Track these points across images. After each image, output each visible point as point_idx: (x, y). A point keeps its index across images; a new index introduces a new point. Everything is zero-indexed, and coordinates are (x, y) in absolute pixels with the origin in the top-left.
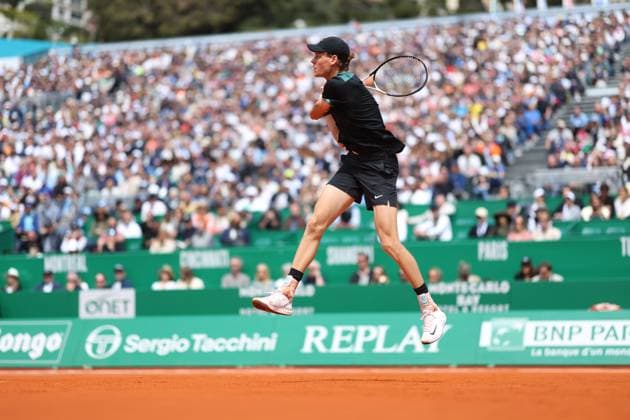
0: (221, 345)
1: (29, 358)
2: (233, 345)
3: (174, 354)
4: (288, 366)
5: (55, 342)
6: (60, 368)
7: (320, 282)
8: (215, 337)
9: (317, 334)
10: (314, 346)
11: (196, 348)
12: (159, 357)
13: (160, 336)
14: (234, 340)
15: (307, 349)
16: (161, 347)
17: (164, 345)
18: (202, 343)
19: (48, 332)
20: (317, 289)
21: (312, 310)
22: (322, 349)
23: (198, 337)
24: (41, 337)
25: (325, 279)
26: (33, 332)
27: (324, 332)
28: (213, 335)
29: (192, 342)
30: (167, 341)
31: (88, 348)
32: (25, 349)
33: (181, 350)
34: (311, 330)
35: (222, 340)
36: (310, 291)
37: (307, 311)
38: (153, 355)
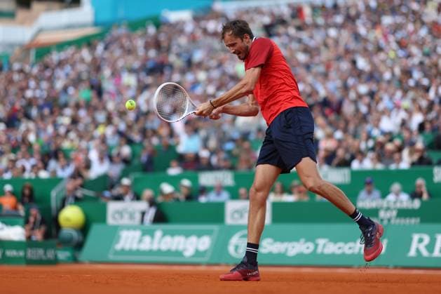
0: (340, 248)
1: (183, 256)
2: (350, 248)
3: (300, 255)
4: (396, 267)
5: (204, 243)
6: (209, 265)
7: (425, 196)
8: (335, 242)
9: (421, 241)
10: (418, 250)
11: (319, 250)
12: (289, 257)
13: (290, 240)
14: (351, 244)
15: (412, 253)
16: (290, 249)
17: (293, 247)
18: (324, 246)
19: (200, 235)
20: (423, 203)
21: (418, 220)
22: (425, 253)
23: (321, 242)
24: (193, 239)
25: (430, 195)
26: (187, 235)
27: (427, 239)
28: (335, 240)
29: (316, 245)
30: (295, 244)
31: (231, 249)
32: (181, 248)
33: (307, 252)
34: (416, 237)
35: (341, 244)
36: (417, 204)
37: (414, 221)
38: (282, 255)
